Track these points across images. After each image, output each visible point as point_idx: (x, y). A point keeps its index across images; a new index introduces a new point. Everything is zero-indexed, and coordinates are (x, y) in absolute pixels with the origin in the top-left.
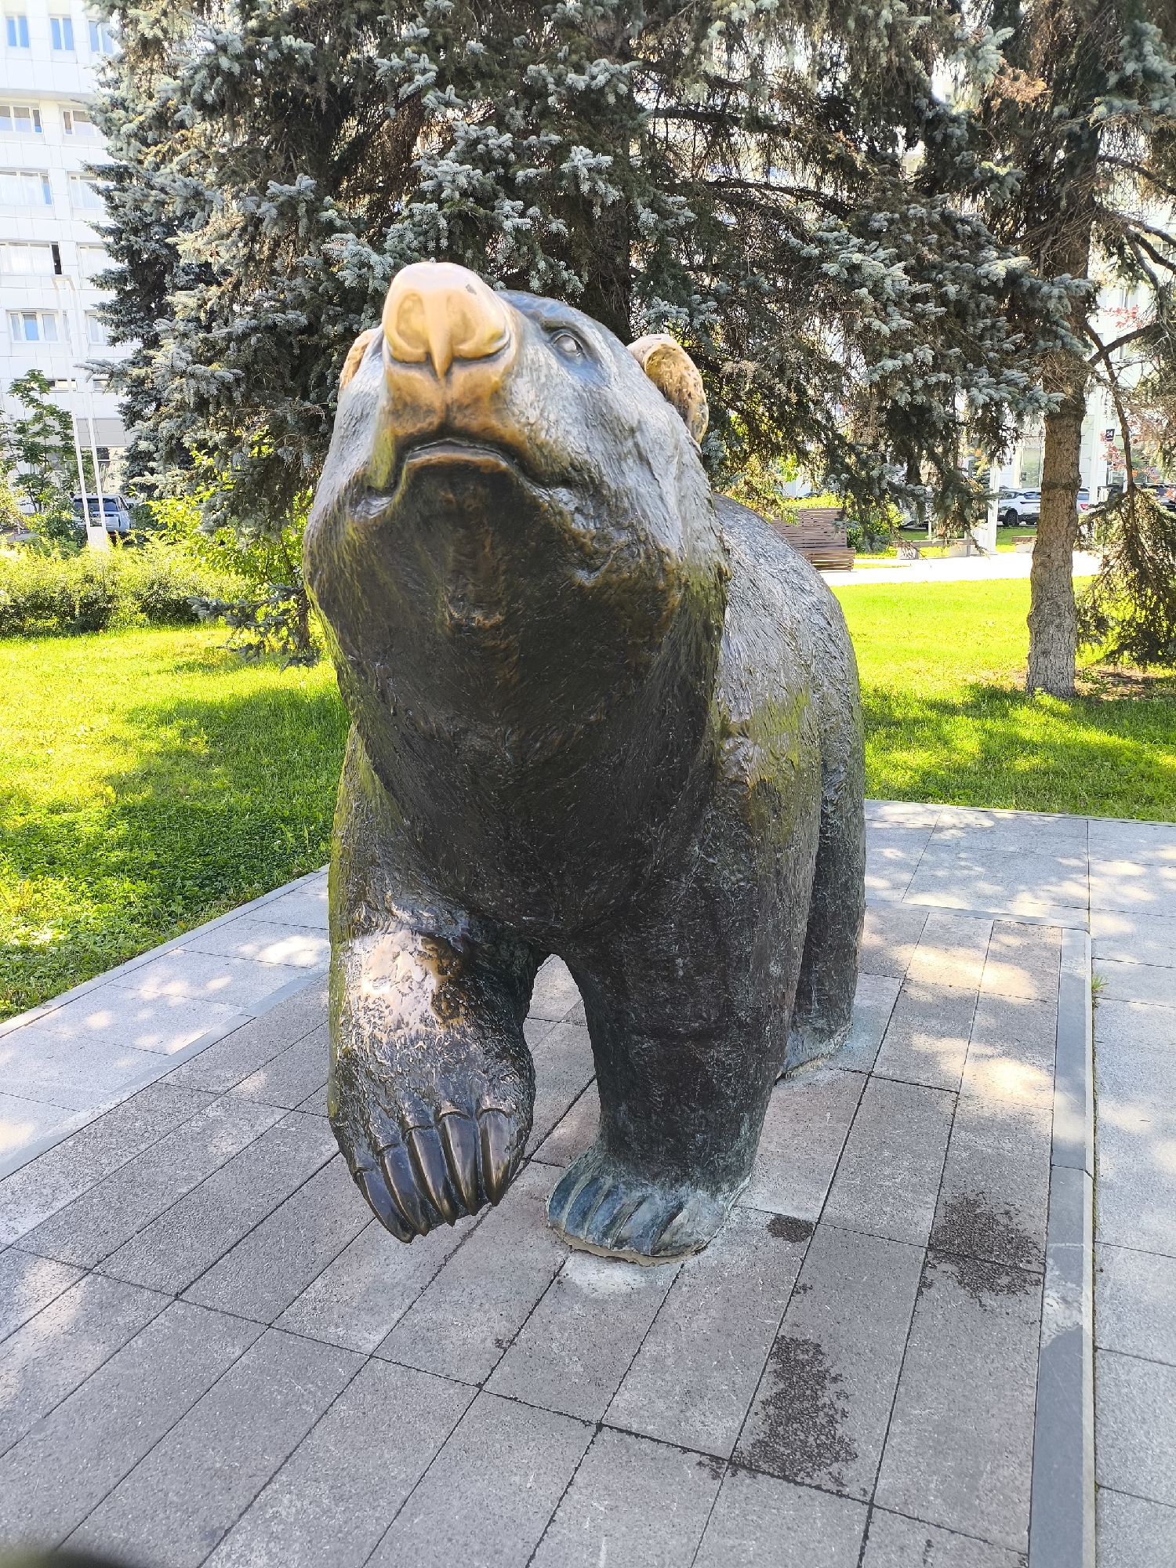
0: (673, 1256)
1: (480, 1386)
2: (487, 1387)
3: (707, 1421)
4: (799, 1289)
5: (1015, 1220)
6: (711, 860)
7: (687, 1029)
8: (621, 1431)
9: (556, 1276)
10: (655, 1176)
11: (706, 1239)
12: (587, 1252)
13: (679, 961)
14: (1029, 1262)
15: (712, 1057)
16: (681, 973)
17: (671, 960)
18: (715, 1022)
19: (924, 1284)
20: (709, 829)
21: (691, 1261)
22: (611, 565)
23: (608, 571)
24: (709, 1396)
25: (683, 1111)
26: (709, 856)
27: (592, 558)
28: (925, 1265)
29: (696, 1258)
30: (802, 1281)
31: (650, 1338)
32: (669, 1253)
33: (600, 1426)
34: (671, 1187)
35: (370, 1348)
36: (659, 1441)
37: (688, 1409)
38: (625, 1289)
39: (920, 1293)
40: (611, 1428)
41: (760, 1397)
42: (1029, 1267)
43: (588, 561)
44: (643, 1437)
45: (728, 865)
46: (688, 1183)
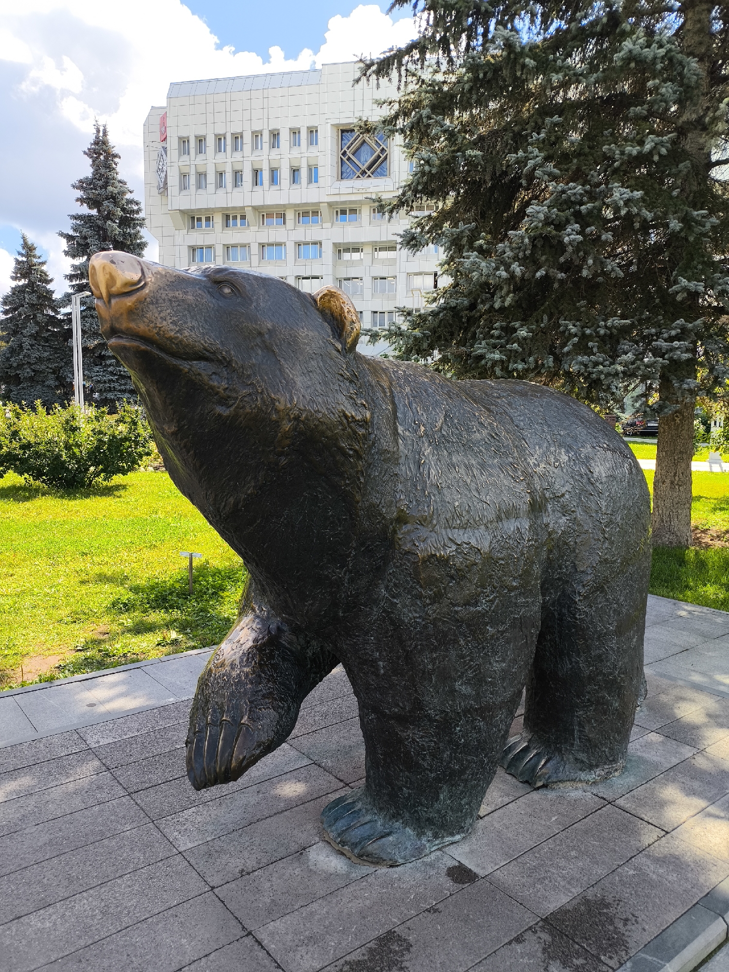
0: (372, 862)
1: (213, 888)
2: (216, 890)
3: (306, 957)
4: (433, 910)
5: (629, 927)
6: (395, 600)
7: (390, 712)
8: (257, 941)
9: (303, 849)
10: (381, 809)
11: (401, 861)
12: (330, 843)
13: (381, 663)
14: (611, 958)
15: (409, 735)
16: (382, 671)
17: (375, 661)
18: (409, 712)
19: (518, 940)
20: (392, 580)
21: (383, 870)
22: (239, 405)
23: (236, 408)
24: (320, 944)
25: (395, 769)
26: (394, 597)
27: (227, 400)
28: (530, 928)
29: (387, 870)
30: (438, 906)
31: (320, 901)
32: (369, 859)
33: (250, 933)
34: (390, 819)
35: (181, 849)
36: (270, 955)
37: (302, 946)
38: (332, 870)
39: (510, 943)
40: (254, 937)
41: (348, 958)
42: (608, 962)
43: (224, 401)
44: (265, 949)
45: (407, 606)
46: (401, 821)
